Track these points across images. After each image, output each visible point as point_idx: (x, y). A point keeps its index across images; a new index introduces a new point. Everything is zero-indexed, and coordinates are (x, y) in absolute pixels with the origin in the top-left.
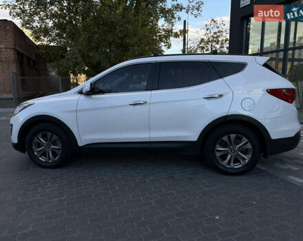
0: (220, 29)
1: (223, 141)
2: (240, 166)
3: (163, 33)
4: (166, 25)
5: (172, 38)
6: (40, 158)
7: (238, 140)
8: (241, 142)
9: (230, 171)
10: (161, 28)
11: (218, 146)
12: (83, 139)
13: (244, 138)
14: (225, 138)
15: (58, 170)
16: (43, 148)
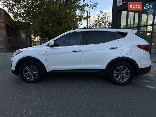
0: (104, 16)
1: (117, 69)
2: (125, 81)
3: (79, 17)
4: (80, 13)
5: (83, 20)
6: (27, 78)
7: (124, 69)
8: (125, 69)
9: (120, 83)
10: (78, 15)
11: (114, 71)
12: (49, 68)
13: (127, 68)
14: (118, 68)
15: (36, 84)
16: (28, 73)
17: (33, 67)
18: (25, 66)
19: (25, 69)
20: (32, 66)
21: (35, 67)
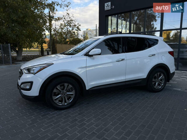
1: (155, 76)
2: (161, 87)
6: (58, 104)
8: (161, 76)
9: (157, 90)
11: (153, 79)
16: (60, 95)
17: (68, 86)
18: (55, 87)
19: (55, 91)
20: (66, 85)
21: (70, 86)
